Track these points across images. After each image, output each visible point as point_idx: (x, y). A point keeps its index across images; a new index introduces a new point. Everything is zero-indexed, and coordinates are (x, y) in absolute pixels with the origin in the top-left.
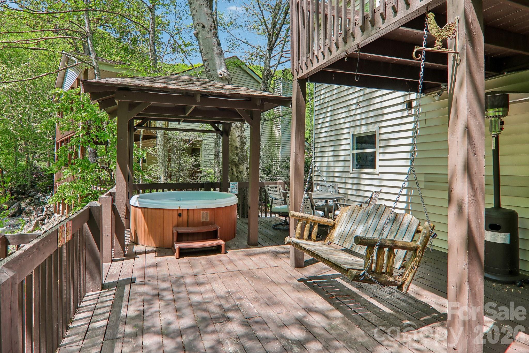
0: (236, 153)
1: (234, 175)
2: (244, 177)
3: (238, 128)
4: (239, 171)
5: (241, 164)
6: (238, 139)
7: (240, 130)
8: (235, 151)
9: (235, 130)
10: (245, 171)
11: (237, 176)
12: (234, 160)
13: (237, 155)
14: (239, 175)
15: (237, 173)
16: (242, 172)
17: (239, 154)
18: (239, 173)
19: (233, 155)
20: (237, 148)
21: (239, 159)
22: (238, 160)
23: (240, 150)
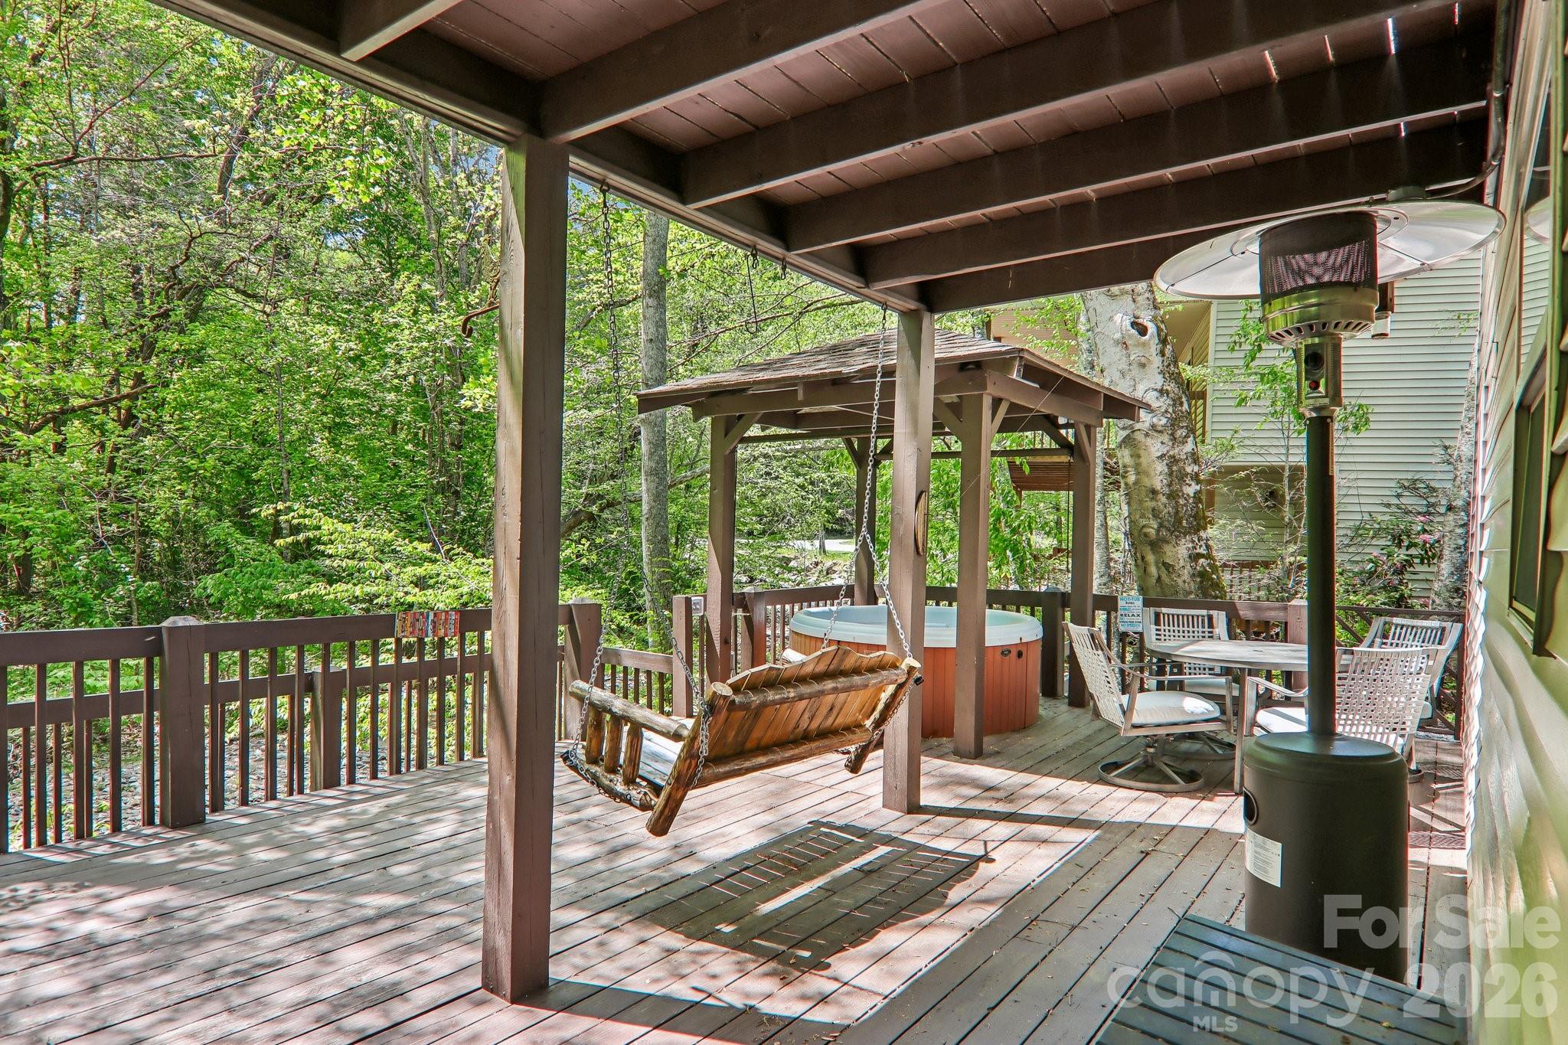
0: (1153, 510)
1: (1150, 576)
2: (1180, 581)
3: (1160, 432)
4: (1164, 564)
5: (1168, 542)
6: (1161, 467)
7: (1166, 438)
8: (1151, 504)
9: (1149, 439)
10: (1182, 563)
11: (1159, 577)
12: (1145, 530)
13: (1155, 513)
14: (1164, 576)
15: (1158, 569)
16: (1173, 566)
17: (1160, 512)
18: (1163, 569)
19: (1143, 516)
20: (1154, 492)
21: (1161, 525)
22: (1158, 531)
23: (1164, 499)
